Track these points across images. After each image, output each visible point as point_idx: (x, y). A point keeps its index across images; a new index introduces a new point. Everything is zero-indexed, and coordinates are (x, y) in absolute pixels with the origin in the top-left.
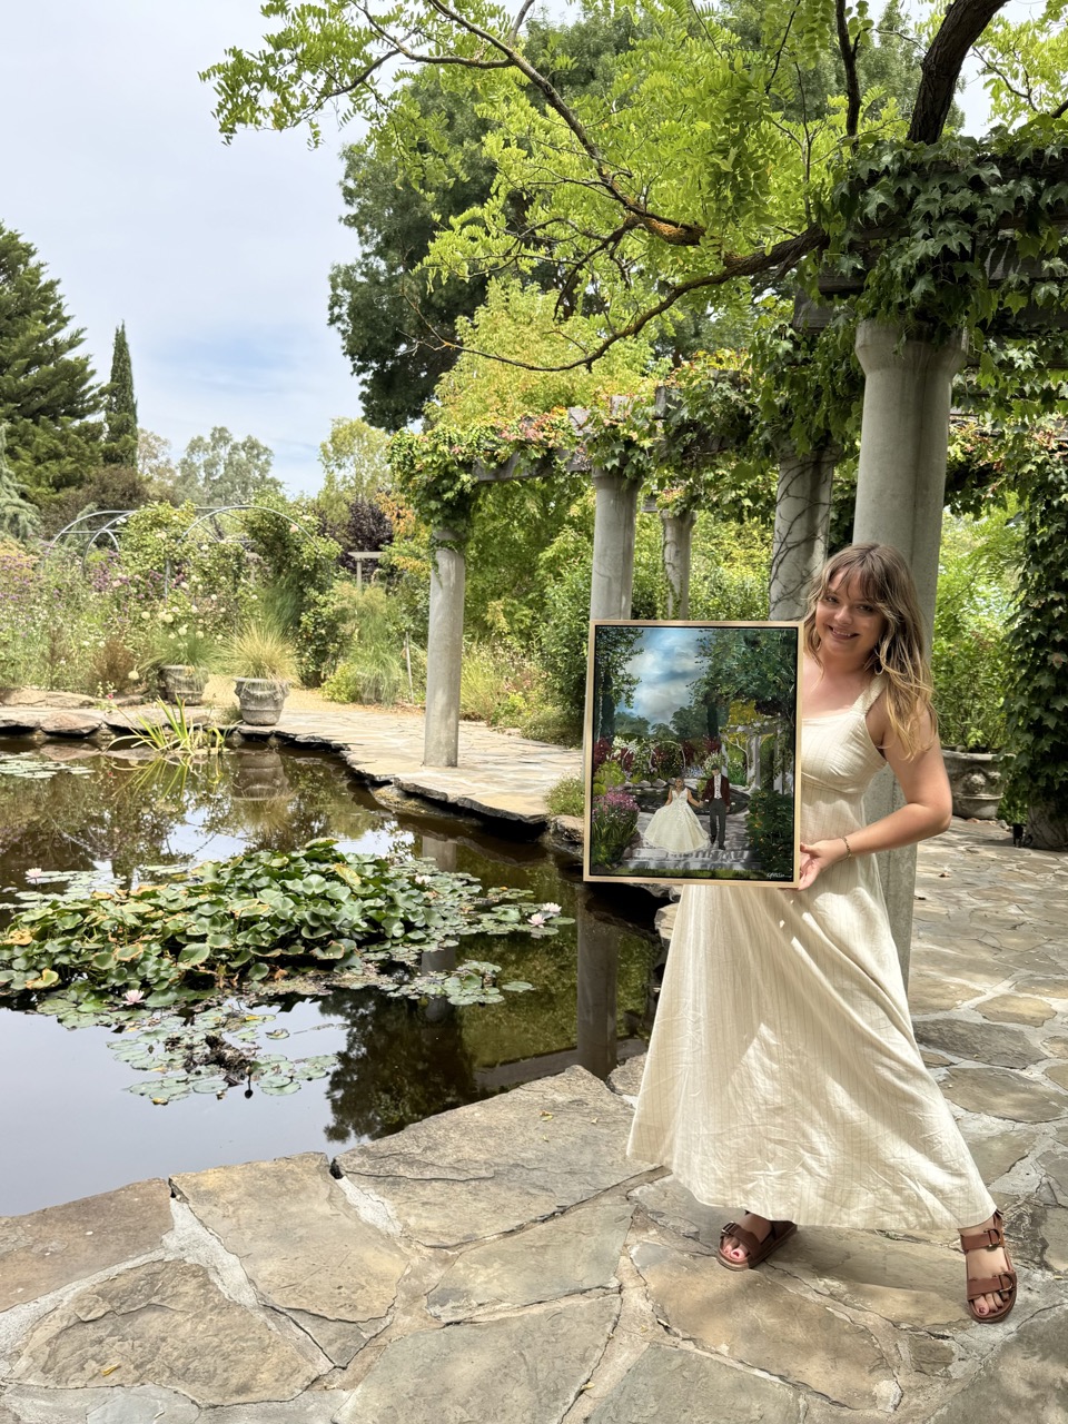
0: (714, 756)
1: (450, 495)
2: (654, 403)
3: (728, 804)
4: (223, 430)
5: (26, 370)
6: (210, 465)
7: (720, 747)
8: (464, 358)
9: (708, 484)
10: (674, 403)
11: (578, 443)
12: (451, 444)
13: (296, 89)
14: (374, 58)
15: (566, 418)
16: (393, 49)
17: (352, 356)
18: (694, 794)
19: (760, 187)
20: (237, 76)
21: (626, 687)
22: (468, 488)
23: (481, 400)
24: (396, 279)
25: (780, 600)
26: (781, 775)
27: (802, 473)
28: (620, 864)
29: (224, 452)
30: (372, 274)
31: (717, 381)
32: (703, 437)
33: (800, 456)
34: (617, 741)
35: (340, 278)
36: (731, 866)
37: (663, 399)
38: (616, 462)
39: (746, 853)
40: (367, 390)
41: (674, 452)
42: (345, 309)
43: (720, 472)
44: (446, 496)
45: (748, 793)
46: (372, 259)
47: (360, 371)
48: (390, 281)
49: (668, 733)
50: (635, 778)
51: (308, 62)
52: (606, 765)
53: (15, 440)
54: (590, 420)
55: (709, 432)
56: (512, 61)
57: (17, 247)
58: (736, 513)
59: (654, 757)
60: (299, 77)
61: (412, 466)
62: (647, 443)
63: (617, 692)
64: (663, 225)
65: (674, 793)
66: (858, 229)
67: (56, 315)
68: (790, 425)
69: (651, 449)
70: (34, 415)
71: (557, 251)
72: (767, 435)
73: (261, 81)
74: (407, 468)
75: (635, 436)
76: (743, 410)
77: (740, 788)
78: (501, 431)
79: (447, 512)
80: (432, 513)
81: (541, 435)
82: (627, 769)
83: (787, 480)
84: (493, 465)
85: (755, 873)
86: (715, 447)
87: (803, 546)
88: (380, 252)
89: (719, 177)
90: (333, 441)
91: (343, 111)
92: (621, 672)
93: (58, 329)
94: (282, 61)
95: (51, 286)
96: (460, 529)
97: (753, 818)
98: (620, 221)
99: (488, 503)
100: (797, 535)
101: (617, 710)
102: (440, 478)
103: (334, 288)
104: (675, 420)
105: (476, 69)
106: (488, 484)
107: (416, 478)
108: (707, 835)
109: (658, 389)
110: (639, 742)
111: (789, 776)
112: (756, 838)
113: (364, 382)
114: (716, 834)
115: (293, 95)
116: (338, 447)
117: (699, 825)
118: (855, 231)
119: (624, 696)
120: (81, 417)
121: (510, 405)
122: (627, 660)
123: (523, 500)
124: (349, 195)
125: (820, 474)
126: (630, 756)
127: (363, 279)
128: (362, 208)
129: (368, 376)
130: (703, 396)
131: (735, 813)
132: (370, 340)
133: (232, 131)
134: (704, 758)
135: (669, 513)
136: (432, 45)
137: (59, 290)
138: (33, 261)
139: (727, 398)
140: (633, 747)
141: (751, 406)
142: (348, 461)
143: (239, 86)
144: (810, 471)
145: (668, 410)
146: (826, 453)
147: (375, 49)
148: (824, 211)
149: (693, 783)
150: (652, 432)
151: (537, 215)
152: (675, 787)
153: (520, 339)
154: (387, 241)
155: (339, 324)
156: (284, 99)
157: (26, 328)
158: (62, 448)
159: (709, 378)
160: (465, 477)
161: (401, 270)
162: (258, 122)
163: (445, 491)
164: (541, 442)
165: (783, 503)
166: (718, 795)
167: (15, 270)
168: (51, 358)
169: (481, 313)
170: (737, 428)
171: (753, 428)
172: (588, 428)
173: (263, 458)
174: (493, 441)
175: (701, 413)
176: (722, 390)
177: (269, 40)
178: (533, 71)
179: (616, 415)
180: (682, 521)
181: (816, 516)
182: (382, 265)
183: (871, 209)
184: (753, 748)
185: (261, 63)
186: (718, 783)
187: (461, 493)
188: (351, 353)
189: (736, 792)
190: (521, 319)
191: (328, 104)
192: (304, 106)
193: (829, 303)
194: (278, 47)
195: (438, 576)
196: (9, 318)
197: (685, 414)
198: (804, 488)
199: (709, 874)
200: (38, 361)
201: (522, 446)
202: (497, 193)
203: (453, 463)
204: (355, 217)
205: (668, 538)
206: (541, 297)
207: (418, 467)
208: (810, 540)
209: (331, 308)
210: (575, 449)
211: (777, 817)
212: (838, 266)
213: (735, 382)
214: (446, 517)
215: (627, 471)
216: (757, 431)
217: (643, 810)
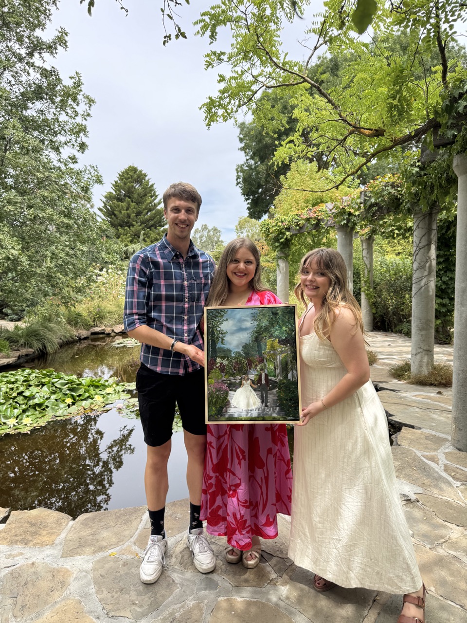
0: (261, 364)
1: (282, 240)
2: (359, 198)
3: (268, 386)
4: (206, 225)
5: (147, 213)
6: (201, 237)
7: (263, 360)
8: (283, 191)
9: (381, 226)
10: (368, 197)
11: (329, 216)
12: (282, 222)
13: (230, 107)
14: (255, 90)
15: (325, 207)
16: (261, 86)
17: (244, 195)
18: (253, 382)
19: (409, 108)
20: (211, 106)
21: (221, 335)
22: (289, 237)
23: (289, 205)
24: (258, 166)
25: (417, 269)
26: (291, 372)
27: (424, 218)
28: (222, 415)
29: (205, 233)
30: (249, 166)
31: (385, 187)
32: (380, 208)
33: (424, 212)
34: (218, 360)
35: (240, 169)
36: (271, 414)
37: (363, 196)
38: (345, 222)
39: (278, 408)
40: (249, 206)
41: (369, 215)
42: (241, 179)
43: (385, 220)
44: (281, 241)
45: (277, 380)
46: (249, 161)
47: (247, 200)
48: (255, 168)
49: (240, 355)
50: (227, 376)
51: (232, 97)
52: (213, 371)
53: (145, 236)
54: (334, 207)
55: (383, 206)
56: (305, 81)
57: (142, 175)
58: (391, 235)
59: (235, 366)
60: (230, 102)
61: (269, 231)
62: (357, 213)
63: (217, 338)
64: (366, 131)
65: (244, 382)
66: (454, 118)
67: (154, 194)
68: (419, 200)
69: (359, 215)
70: (150, 228)
71: (321, 148)
72: (408, 205)
73: (219, 106)
74: (267, 232)
75: (352, 211)
76: (397, 196)
77: (273, 379)
78: (300, 215)
79: (282, 246)
80: (276, 247)
81: (315, 215)
82: (223, 372)
83: (418, 222)
84: (298, 228)
85: (282, 417)
86: (385, 212)
87: (426, 247)
88: (252, 158)
89: (391, 107)
90: (239, 224)
91: (245, 111)
92: (218, 329)
93: (155, 199)
94: (225, 98)
95: (152, 186)
96: (286, 252)
97: (280, 392)
98: (346, 132)
99: (295, 241)
100: (424, 243)
101: (218, 346)
102: (279, 234)
103: (237, 173)
104: (369, 203)
105: (290, 87)
106: (296, 235)
107: (271, 235)
108: (259, 401)
109: (361, 193)
110: (228, 360)
111: (295, 372)
112: (282, 401)
113: (248, 203)
114: (264, 400)
115: (229, 109)
116: (241, 226)
117: (256, 396)
118: (453, 119)
119: (220, 340)
120: (163, 226)
121: (300, 205)
122: (221, 323)
123: (306, 238)
124: (241, 140)
125: (432, 218)
126: (224, 366)
127: (247, 168)
128: (246, 143)
129: (249, 201)
130: (380, 193)
131: (271, 390)
132: (250, 189)
133: (210, 125)
134: (256, 366)
135: (364, 238)
136: (274, 81)
137: (155, 186)
138: (147, 178)
139: (390, 193)
140: (225, 362)
141: (400, 194)
142: (244, 231)
143: (211, 109)
144: (428, 217)
145: (365, 200)
146: (434, 209)
147: (254, 87)
148: (438, 113)
149: (252, 376)
150: (359, 208)
151: (314, 135)
152: (244, 379)
153: (303, 181)
154: (254, 154)
155: (240, 185)
156: (226, 111)
157: (146, 200)
158: (158, 237)
159: (382, 186)
160: (287, 233)
161: (259, 163)
162: (217, 121)
163: (281, 239)
164: (315, 218)
165: (417, 231)
166: (264, 382)
167: (142, 182)
168: (154, 209)
169: (289, 174)
170: (395, 204)
171: (402, 203)
172: (334, 210)
173: (218, 234)
174: (297, 219)
175: (380, 199)
176: (388, 190)
177: (220, 91)
178: (313, 82)
179: (344, 204)
180: (370, 240)
181: (431, 235)
182: (253, 162)
183: (461, 109)
184: (278, 360)
185: (218, 100)
186: (263, 377)
187: (286, 239)
188: (244, 194)
189: (272, 380)
190: (303, 173)
191: (240, 110)
192: (232, 112)
193: (437, 150)
194: (223, 93)
195: (279, 269)
196: (141, 198)
197: (373, 200)
198: (425, 224)
199: (262, 419)
200: (150, 210)
201: (308, 220)
202: (299, 130)
203: (283, 229)
204: (243, 147)
205: (364, 247)
206: (309, 165)
207: (271, 231)
208: (429, 245)
209: (237, 180)
210: (329, 218)
211: (290, 391)
212: (446, 134)
213: (393, 186)
214: (281, 248)
215: (350, 225)
216: (404, 204)
217: (231, 390)
